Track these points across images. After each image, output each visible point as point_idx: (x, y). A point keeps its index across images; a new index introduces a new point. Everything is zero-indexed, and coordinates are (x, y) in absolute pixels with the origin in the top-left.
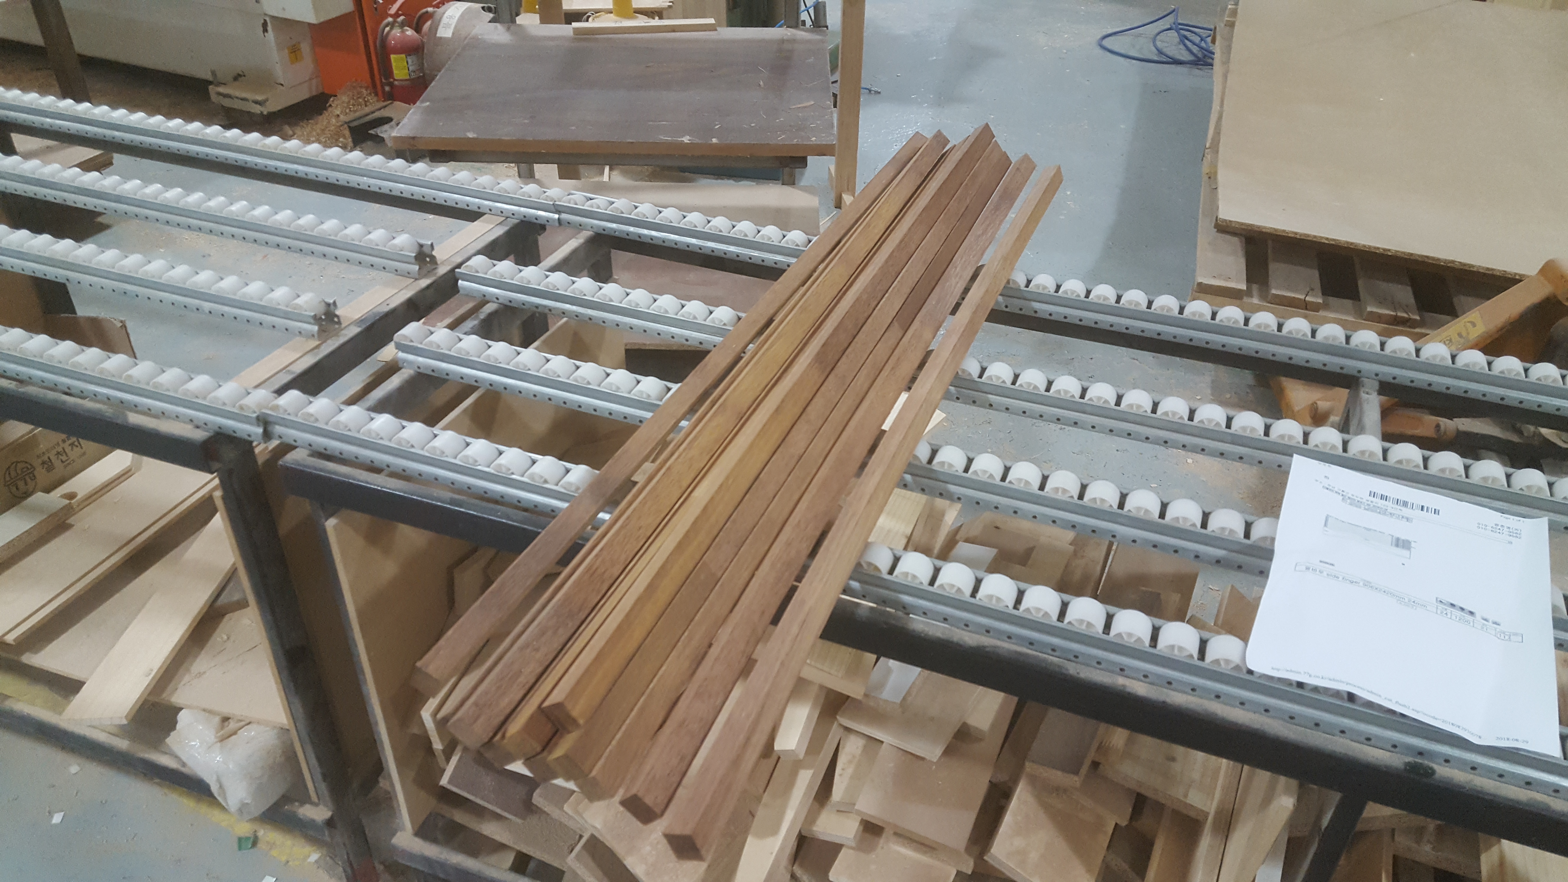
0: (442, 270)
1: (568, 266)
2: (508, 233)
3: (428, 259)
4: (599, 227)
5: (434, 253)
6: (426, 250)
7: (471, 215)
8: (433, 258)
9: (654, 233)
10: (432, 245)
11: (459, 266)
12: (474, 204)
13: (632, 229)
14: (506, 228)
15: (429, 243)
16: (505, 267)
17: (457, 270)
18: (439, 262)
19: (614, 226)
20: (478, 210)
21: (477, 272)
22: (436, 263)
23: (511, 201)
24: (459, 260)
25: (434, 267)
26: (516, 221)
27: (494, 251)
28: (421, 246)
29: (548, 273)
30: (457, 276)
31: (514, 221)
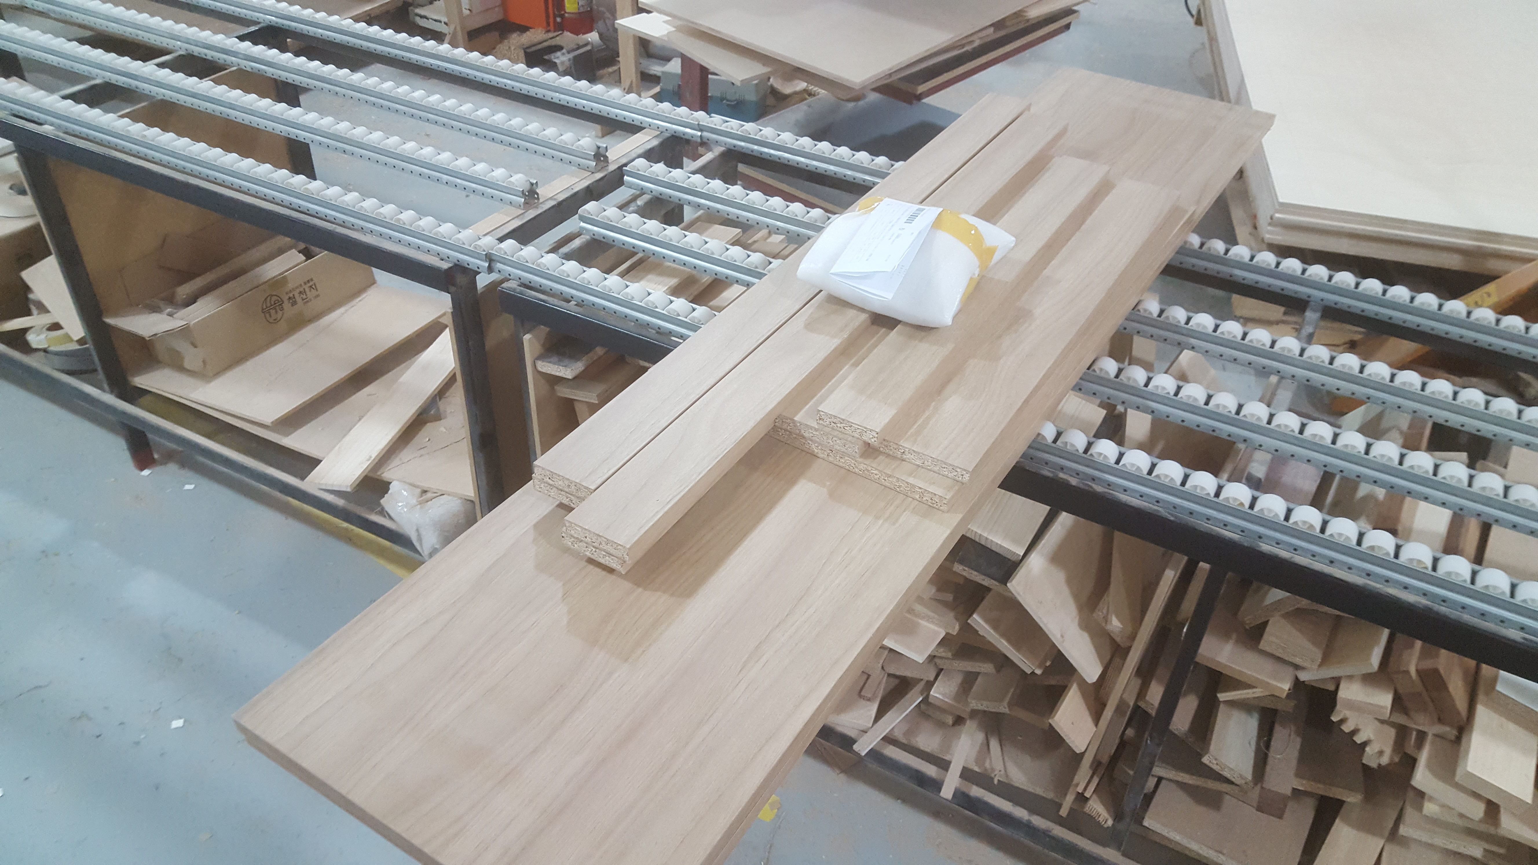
0: (612, 167)
1: (706, 171)
2: (662, 144)
3: (602, 159)
4: (731, 144)
5: (607, 154)
6: (602, 151)
7: (633, 129)
8: (606, 157)
9: (772, 152)
10: (606, 147)
11: (625, 165)
12: (638, 120)
13: (756, 147)
14: (661, 140)
15: (605, 146)
16: (659, 168)
17: (624, 168)
18: (610, 161)
19: (743, 144)
20: (640, 125)
21: (639, 170)
22: (608, 162)
23: (667, 120)
24: (624, 161)
25: (606, 164)
26: (669, 135)
27: (651, 155)
28: (599, 148)
29: (690, 175)
30: (624, 172)
31: (667, 135)
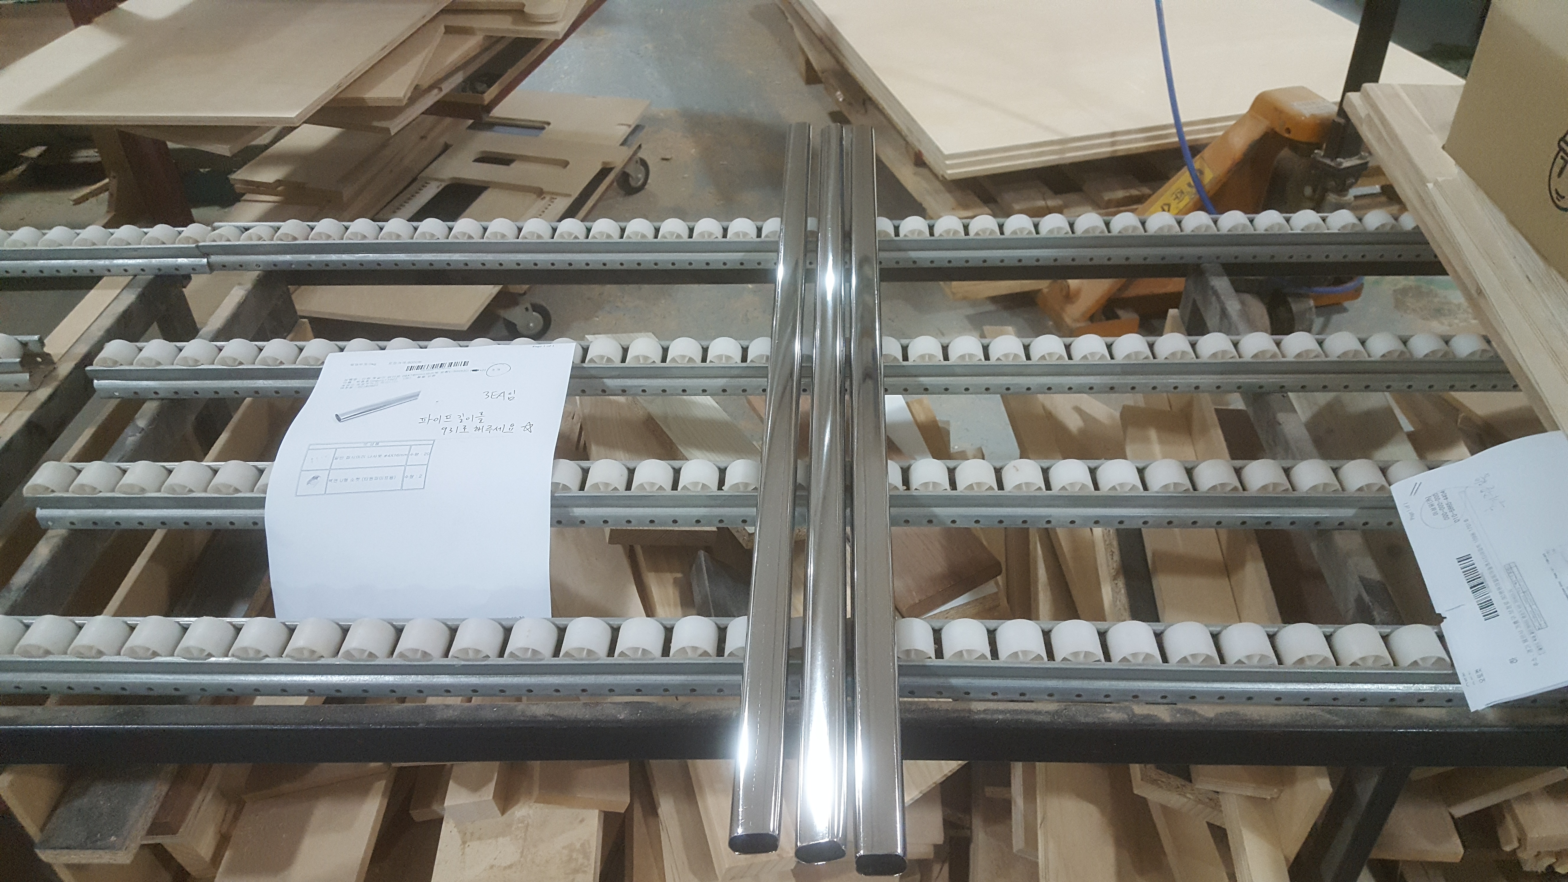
0: (64, 369)
2: (137, 298)
3: (39, 359)
4: (267, 263)
5: (45, 352)
6: (34, 348)
8: (47, 358)
9: (345, 257)
10: (38, 340)
11: (88, 358)
12: (83, 267)
13: (313, 257)
15: (33, 339)
16: (158, 350)
17: (88, 368)
18: (55, 359)
19: (288, 257)
22: (53, 363)
24: (82, 349)
25: (51, 368)
28: (26, 345)
